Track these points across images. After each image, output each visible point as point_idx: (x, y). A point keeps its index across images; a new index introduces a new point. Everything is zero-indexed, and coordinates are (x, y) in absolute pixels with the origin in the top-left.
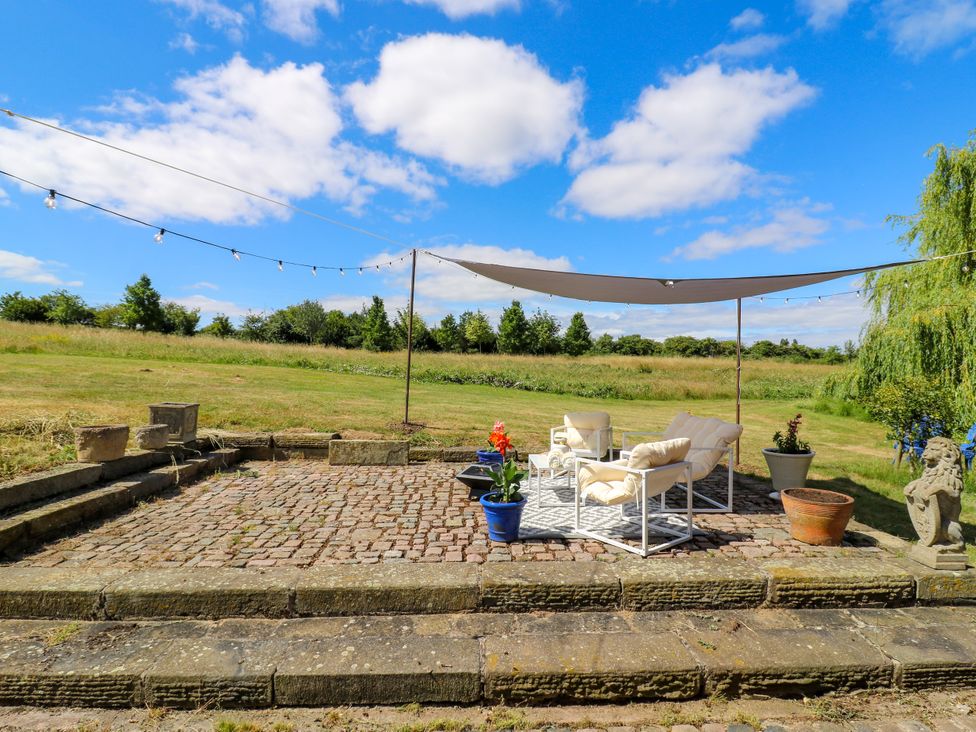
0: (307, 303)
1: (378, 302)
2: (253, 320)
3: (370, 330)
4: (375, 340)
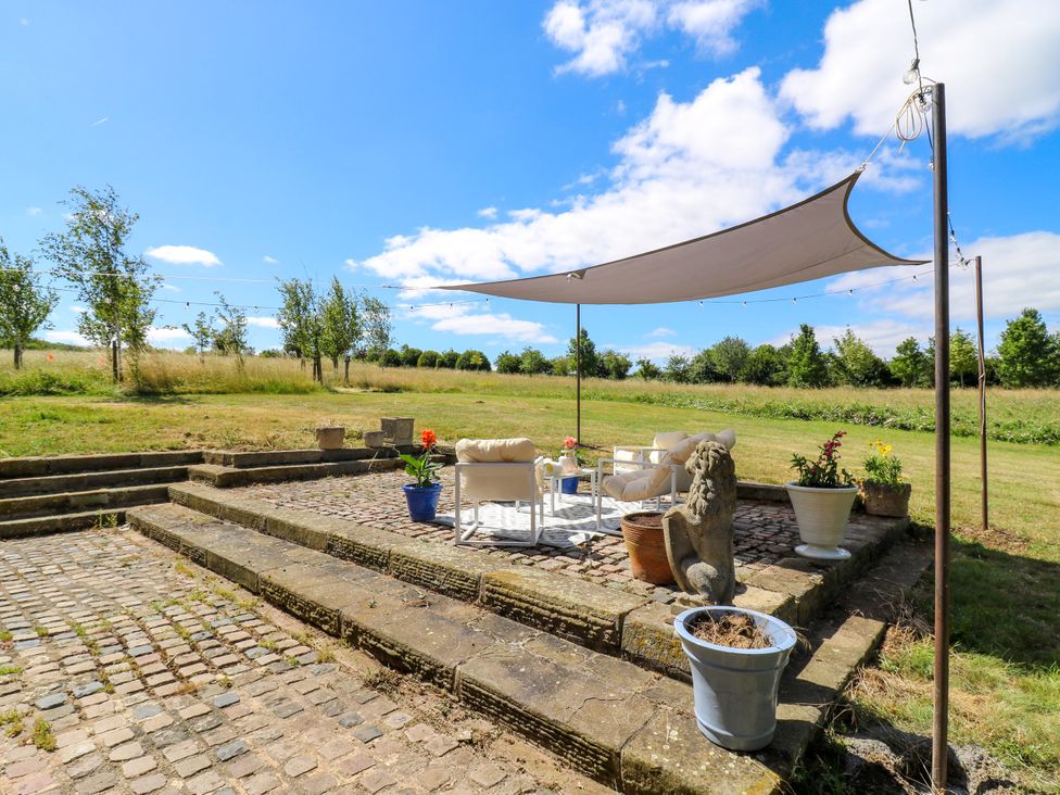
0: (728, 340)
1: (807, 332)
2: (677, 361)
3: (796, 364)
4: (803, 376)
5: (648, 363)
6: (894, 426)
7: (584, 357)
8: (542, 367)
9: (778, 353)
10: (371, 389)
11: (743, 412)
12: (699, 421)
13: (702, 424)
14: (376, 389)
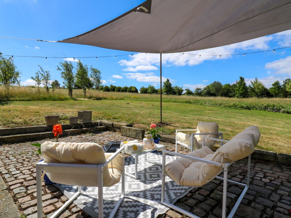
0: (215, 82)
1: (242, 79)
2: (198, 89)
3: (238, 90)
4: (240, 94)
5: (189, 90)
6: (284, 112)
7: (168, 88)
8: (154, 91)
9: (232, 86)
10: (92, 99)
11: (225, 107)
12: (209, 110)
13: (211, 112)
14: (94, 99)
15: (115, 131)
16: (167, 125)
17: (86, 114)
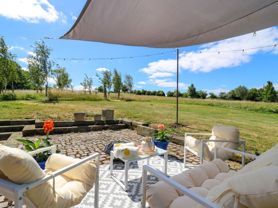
0: (240, 87)
1: (270, 84)
2: (222, 94)
3: (266, 94)
4: (268, 98)
5: (213, 94)
7: (192, 92)
8: (180, 95)
9: (259, 91)
10: (123, 100)
11: (251, 110)
12: (233, 113)
13: (234, 115)
14: (125, 100)
15: (133, 129)
16: (183, 126)
17: (108, 112)
